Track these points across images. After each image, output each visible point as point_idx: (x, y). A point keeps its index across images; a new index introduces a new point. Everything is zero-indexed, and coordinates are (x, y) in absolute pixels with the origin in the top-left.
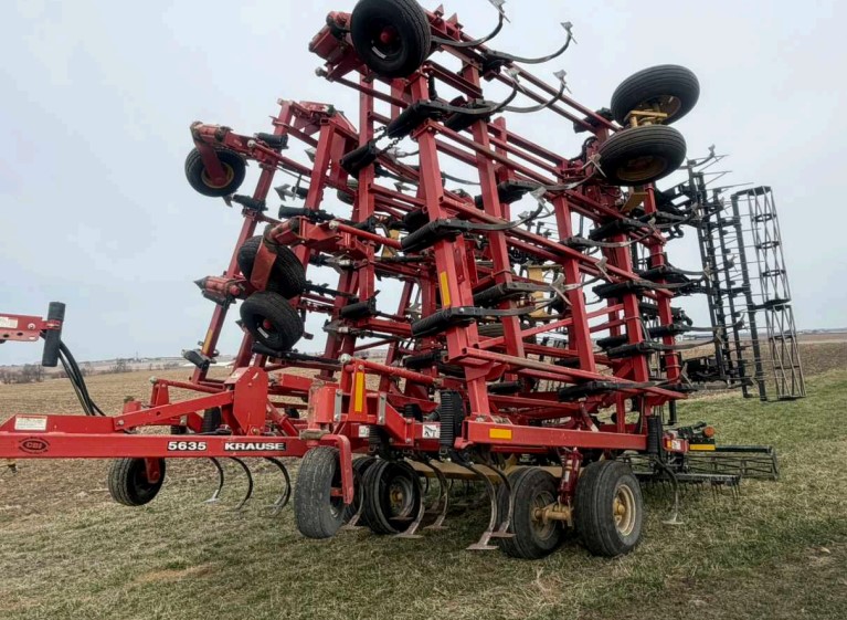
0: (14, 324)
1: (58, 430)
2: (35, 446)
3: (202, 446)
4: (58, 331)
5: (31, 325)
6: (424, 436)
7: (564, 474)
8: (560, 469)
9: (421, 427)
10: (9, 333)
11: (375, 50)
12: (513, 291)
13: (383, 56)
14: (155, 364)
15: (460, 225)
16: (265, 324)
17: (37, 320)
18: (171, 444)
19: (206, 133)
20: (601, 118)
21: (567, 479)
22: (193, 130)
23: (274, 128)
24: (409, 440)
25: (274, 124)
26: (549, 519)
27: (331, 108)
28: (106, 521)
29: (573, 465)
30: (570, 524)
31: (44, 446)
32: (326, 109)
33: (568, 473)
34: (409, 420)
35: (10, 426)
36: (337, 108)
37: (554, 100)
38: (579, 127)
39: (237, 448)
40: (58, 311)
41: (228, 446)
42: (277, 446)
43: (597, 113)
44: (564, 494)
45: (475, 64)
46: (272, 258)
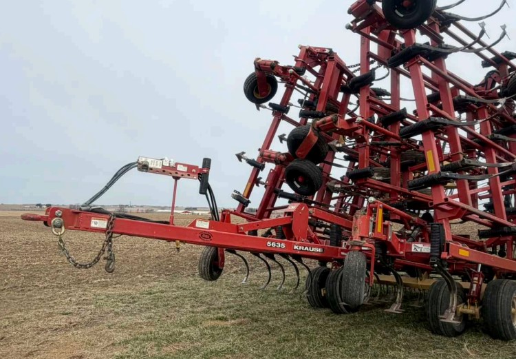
0: (185, 169)
1: (214, 229)
2: (206, 236)
3: (283, 246)
4: (207, 174)
5: (194, 170)
6: (413, 250)
7: (472, 287)
8: (469, 283)
9: (411, 246)
10: (184, 174)
11: (397, 12)
12: (467, 165)
13: (402, 16)
14: (140, 209)
15: (443, 122)
16: (300, 179)
17: (196, 167)
18: (268, 243)
19: (265, 65)
20: (504, 58)
21: (474, 289)
22: (255, 63)
23: (295, 62)
24: (402, 252)
25: (296, 60)
26: (461, 313)
27: (331, 50)
28: (162, 292)
29: (479, 281)
30: (478, 317)
31: (210, 237)
32: (327, 51)
33: (475, 286)
34: (403, 241)
35: (193, 224)
36: (334, 51)
37: (473, 43)
38: (487, 63)
39: (300, 248)
40: (207, 162)
41: (296, 247)
42: (320, 250)
43: (502, 54)
44: (472, 298)
45: (437, 22)
46: (315, 139)
